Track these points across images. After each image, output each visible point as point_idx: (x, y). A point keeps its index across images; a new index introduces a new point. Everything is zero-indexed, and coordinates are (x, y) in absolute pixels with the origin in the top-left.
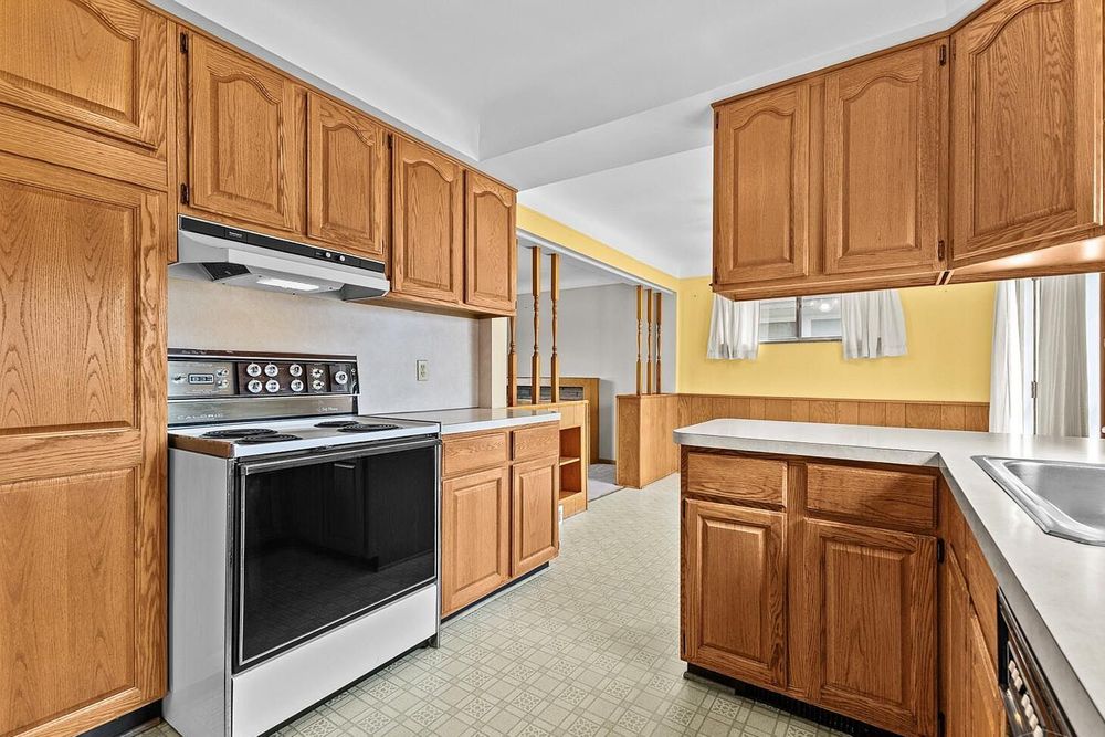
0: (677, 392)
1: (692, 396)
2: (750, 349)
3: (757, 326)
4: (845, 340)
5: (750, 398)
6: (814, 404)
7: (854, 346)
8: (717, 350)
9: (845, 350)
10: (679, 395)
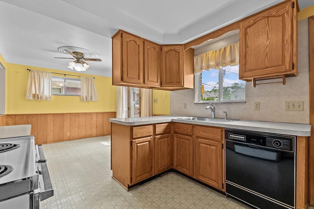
0: (6, 114)
1: (16, 115)
2: (48, 97)
3: (51, 89)
4: (82, 96)
5: (47, 114)
6: (72, 115)
7: (85, 98)
8: (32, 96)
9: (82, 99)
10: (7, 115)
